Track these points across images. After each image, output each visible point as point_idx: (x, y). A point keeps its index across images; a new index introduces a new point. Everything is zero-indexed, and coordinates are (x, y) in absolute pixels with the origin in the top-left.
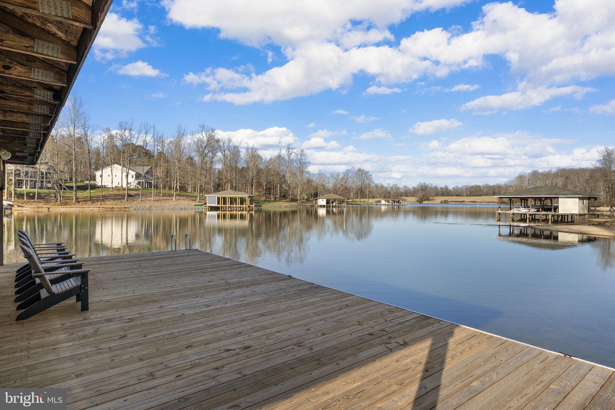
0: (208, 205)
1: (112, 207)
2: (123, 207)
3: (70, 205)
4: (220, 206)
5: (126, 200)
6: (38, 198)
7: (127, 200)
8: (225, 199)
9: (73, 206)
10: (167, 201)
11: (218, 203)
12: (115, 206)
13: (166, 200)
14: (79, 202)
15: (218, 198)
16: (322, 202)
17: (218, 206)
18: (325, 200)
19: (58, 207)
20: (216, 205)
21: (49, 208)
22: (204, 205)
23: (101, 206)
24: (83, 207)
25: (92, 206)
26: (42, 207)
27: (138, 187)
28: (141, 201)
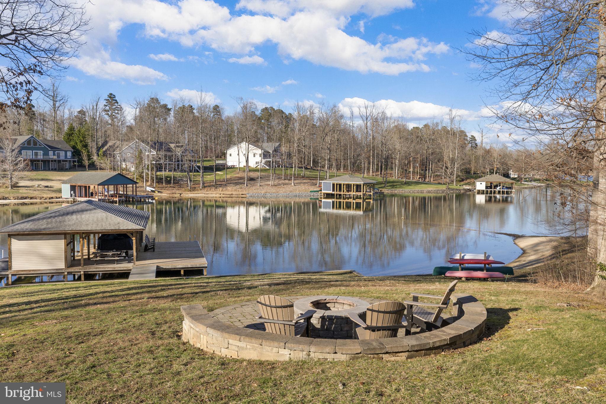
0: (323, 191)
1: (231, 193)
2: (241, 193)
3: (198, 190)
4: (335, 193)
5: (245, 185)
6: (174, 183)
7: (247, 186)
8: (340, 185)
9: (200, 192)
10: (285, 186)
11: (333, 190)
12: (234, 193)
13: (284, 184)
14: (205, 187)
15: (333, 185)
16: (481, 186)
17: (333, 193)
18: (484, 184)
19: (188, 192)
20: (331, 192)
21: (181, 194)
22: (320, 192)
23: (222, 193)
24: (207, 193)
25: (215, 193)
26: (175, 193)
27: (265, 167)
28: (260, 186)
